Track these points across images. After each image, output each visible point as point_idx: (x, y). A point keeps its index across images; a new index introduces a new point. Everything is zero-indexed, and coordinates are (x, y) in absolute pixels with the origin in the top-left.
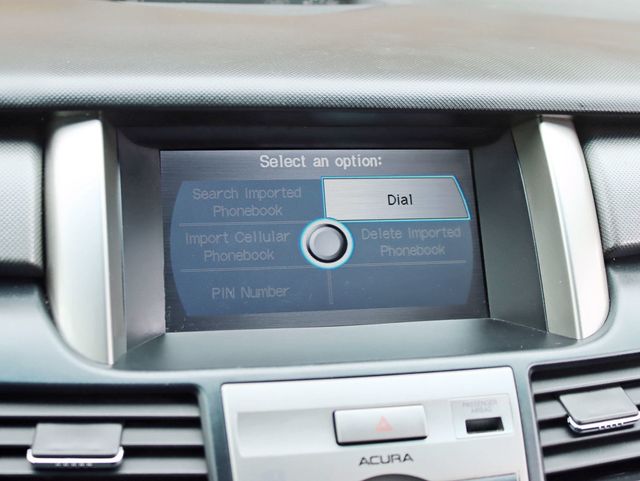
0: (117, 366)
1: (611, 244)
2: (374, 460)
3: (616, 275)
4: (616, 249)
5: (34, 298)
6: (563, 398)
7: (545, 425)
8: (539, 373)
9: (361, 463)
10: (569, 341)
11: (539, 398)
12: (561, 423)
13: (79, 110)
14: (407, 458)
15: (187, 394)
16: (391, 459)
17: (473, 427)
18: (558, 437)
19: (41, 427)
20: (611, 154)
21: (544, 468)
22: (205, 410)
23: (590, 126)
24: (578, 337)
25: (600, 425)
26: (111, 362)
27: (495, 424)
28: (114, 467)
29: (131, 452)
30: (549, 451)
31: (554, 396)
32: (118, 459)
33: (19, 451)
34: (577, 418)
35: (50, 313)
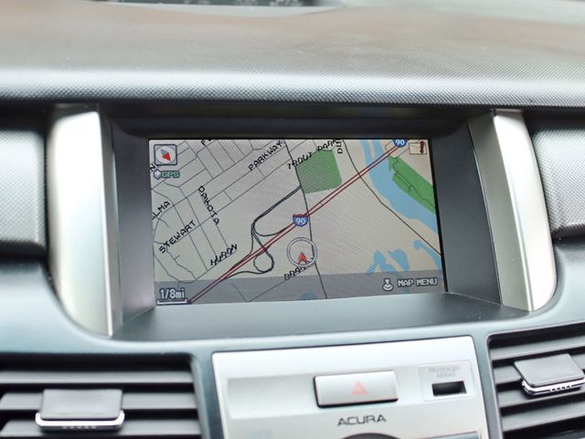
0: (116, 337)
1: (557, 225)
2: (351, 421)
3: (561, 254)
4: (562, 230)
5: (39, 274)
6: (517, 364)
7: (502, 388)
8: (497, 341)
9: (340, 424)
10: (523, 313)
11: (497, 364)
12: (516, 386)
13: (78, 103)
14: (381, 418)
15: (181, 362)
16: (366, 419)
17: (439, 390)
18: (513, 399)
19: (47, 393)
21: (502, 427)
22: (197, 376)
23: (540, 119)
24: (530, 309)
25: (551, 388)
26: (111, 333)
27: (458, 388)
28: (115, 429)
29: (132, 415)
30: (507, 411)
31: (509, 362)
32: (119, 422)
33: (29, 415)
34: (530, 382)
35: (53, 288)
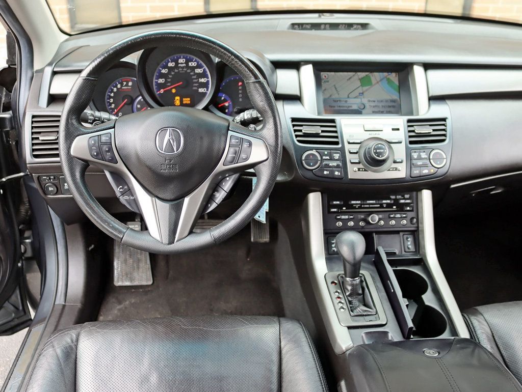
0: (318, 115)
1: (430, 95)
2: (372, 134)
3: (431, 103)
5: (299, 102)
6: (414, 126)
7: (410, 131)
8: (409, 121)
9: (369, 134)
10: (418, 115)
11: (409, 126)
12: (413, 131)
13: (307, 62)
15: (333, 121)
16: (375, 134)
18: (412, 134)
19: (304, 126)
20: (432, 73)
21: (409, 139)
22: (337, 124)
23: (427, 66)
24: (420, 114)
27: (398, 129)
28: (319, 134)
29: (323, 131)
30: (410, 137)
31: (412, 126)
32: (320, 132)
33: (300, 131)
34: (417, 130)
35: (303, 105)
